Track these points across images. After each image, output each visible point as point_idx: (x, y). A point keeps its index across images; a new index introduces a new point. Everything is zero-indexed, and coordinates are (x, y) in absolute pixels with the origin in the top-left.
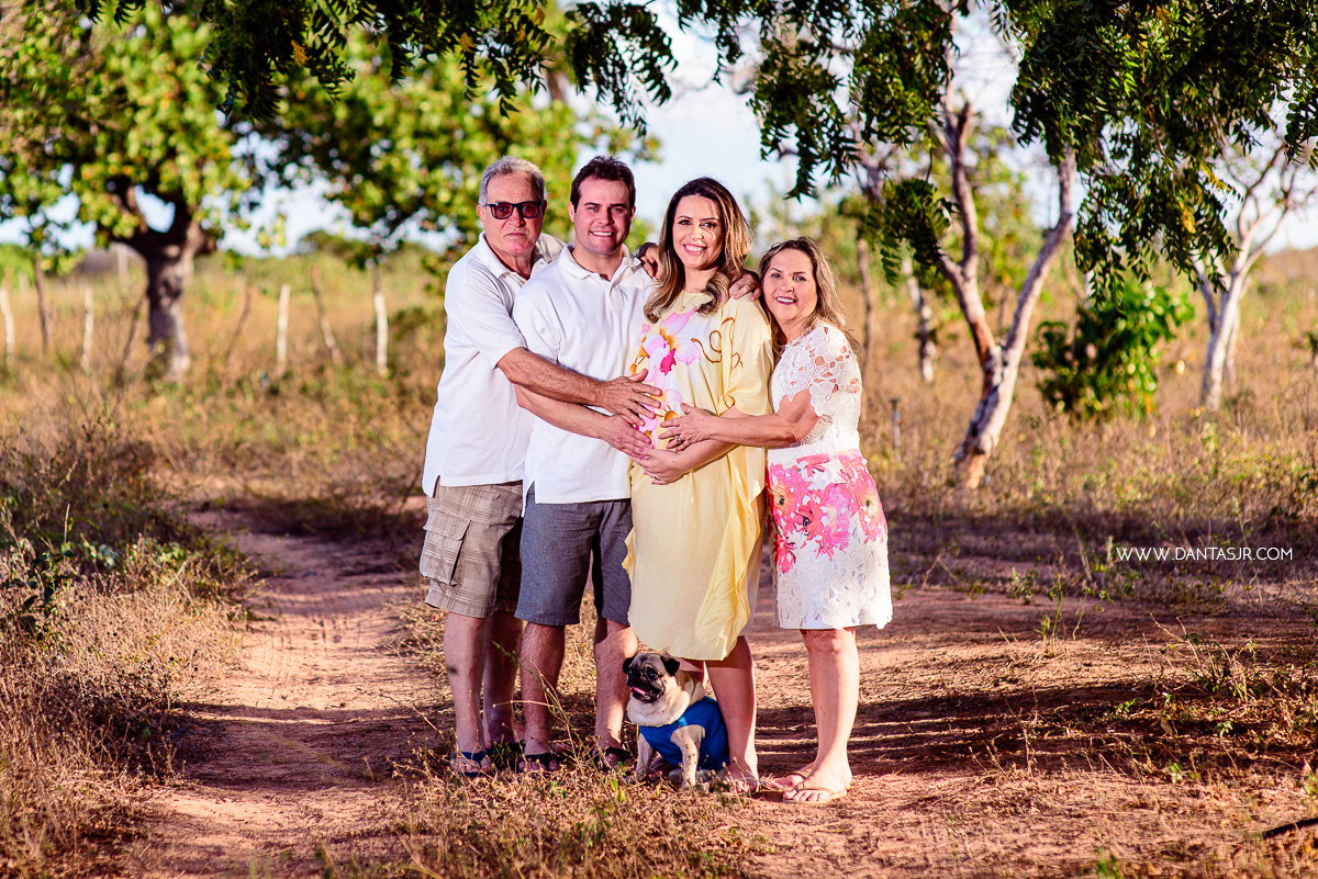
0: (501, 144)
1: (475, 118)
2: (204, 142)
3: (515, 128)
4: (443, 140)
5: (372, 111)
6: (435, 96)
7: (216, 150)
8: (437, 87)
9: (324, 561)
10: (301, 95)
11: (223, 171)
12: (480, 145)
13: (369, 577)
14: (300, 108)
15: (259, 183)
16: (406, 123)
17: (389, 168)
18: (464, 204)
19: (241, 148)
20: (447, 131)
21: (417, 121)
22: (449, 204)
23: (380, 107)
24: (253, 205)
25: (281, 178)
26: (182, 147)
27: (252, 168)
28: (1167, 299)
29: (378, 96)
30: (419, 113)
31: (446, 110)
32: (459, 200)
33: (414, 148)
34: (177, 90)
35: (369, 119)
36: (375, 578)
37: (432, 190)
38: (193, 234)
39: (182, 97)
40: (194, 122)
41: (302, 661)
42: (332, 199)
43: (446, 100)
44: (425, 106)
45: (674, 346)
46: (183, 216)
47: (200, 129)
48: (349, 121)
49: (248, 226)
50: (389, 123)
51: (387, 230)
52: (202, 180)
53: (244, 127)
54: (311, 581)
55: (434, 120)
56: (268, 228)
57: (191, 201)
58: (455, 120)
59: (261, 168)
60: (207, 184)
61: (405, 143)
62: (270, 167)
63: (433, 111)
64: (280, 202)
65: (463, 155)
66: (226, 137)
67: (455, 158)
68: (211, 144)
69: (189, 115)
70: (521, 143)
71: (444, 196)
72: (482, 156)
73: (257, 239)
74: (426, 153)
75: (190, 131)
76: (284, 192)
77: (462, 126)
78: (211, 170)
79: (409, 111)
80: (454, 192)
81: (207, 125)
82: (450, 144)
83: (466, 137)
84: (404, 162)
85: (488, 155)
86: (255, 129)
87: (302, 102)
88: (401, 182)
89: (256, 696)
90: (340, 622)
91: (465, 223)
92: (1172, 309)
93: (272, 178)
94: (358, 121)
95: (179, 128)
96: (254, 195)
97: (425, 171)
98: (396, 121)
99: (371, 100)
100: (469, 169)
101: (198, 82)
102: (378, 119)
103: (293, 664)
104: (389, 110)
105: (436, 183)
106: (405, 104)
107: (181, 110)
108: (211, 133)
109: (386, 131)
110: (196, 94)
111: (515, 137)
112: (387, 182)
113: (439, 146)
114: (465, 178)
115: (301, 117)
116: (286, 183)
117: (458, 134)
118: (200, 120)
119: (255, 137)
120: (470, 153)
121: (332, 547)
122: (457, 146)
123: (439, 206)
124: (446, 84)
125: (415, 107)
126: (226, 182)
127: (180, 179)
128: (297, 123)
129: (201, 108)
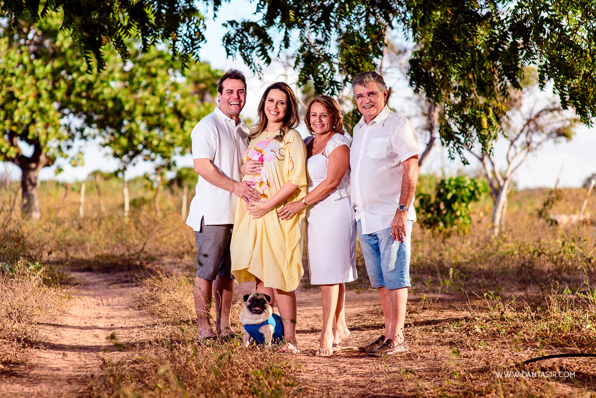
0: (182, 120)
1: (170, 108)
2: (48, 117)
3: (188, 113)
4: (156, 117)
5: (124, 104)
6: (153, 98)
7: (53, 121)
8: (153, 94)
9: (102, 279)
10: (92, 96)
11: (57, 131)
12: (172, 120)
13: (123, 284)
14: (92, 102)
15: (72, 137)
16: (139, 110)
17: (131, 129)
18: (164, 146)
19: (65, 121)
20: (157, 113)
21: (144, 109)
22: (157, 146)
23: (127, 102)
24: (69, 147)
25: (82, 135)
26: (38, 119)
27: (69, 130)
28: (475, 184)
29: (127, 97)
30: (145, 105)
31: (157, 104)
32: (162, 144)
33: (143, 121)
34: (37, 92)
35: (122, 108)
36: (126, 284)
37: (150, 140)
38: (42, 158)
39: (39, 96)
40: (45, 108)
41: (93, 312)
42: (104, 146)
43: (157, 100)
44: (148, 102)
45: (263, 153)
46: (38, 150)
47: (47, 111)
48: (113, 109)
49: (67, 156)
50: (132, 110)
51: (129, 160)
52: (47, 134)
53: (66, 111)
54: (97, 286)
55: (152, 109)
56: (76, 158)
57: (42, 143)
58: (161, 109)
59: (73, 130)
60: (50, 136)
61: (139, 119)
62: (77, 130)
63: (151, 104)
64: (81, 147)
65: (165, 124)
66: (59, 115)
67: (160, 126)
68: (51, 117)
69: (42, 104)
70: (190, 120)
71: (155, 142)
72: (173, 125)
73: (70, 162)
74: (148, 123)
75: (43, 112)
76: (83, 142)
77: (164, 111)
78: (51, 130)
79: (141, 104)
80: (160, 141)
81: (50, 109)
82: (159, 119)
83: (166, 116)
84: (138, 126)
85: (175, 125)
86: (71, 112)
87: (93, 99)
88: (136, 135)
89: (73, 322)
90: (110, 300)
91: (164, 154)
92: (477, 188)
93: (78, 135)
94: (118, 108)
95: (37, 110)
96: (70, 142)
97: (147, 131)
98: (135, 108)
99: (124, 99)
100: (167, 131)
101: (46, 90)
102: (127, 107)
103: (88, 312)
104: (131, 103)
105: (152, 136)
106: (139, 101)
107: (38, 102)
108: (51, 113)
109: (130, 113)
110: (45, 95)
111: (188, 117)
112: (130, 136)
113: (153, 120)
114: (165, 135)
115: (92, 106)
116: (84, 138)
117: (162, 116)
118: (47, 107)
119: (71, 116)
120: (168, 124)
121: (106, 275)
122: (162, 120)
123: (153, 147)
124: (157, 93)
125: (143, 102)
126: (57, 136)
127: (38, 133)
128: (90, 109)
129: (48, 101)
